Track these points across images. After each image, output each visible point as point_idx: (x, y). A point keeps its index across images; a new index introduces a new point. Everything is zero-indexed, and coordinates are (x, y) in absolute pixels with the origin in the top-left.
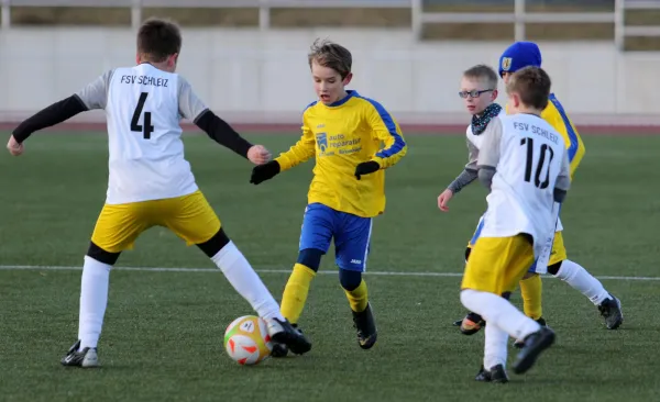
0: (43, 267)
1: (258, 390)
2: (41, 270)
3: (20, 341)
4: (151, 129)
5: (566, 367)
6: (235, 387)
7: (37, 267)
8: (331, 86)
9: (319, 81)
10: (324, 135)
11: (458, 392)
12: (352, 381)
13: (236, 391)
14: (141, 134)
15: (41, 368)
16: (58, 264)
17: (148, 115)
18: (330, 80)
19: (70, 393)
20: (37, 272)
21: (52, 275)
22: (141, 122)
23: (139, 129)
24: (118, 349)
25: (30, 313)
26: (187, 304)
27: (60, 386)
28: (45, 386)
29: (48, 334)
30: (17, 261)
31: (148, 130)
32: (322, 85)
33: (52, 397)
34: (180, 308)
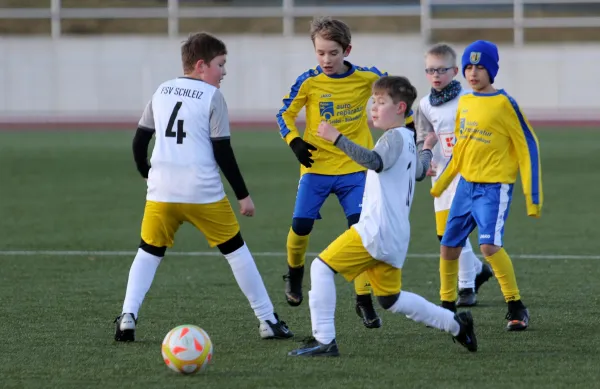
0: (91, 253)
1: (286, 362)
2: (89, 255)
3: (72, 319)
4: (184, 135)
5: (563, 339)
6: (264, 360)
7: (86, 253)
8: (334, 58)
9: (322, 54)
10: (331, 104)
11: (466, 362)
12: (370, 353)
13: (266, 363)
14: (175, 139)
15: (90, 344)
16: (104, 249)
17: (181, 123)
18: (333, 53)
19: (117, 366)
20: (86, 257)
21: (99, 259)
22: (175, 129)
23: (173, 135)
24: (160, 326)
25: (79, 294)
26: (221, 285)
27: (107, 360)
28: (94, 360)
29: (96, 313)
30: (68, 247)
31: (181, 136)
32: (326, 58)
33: (101, 370)
34: (215, 289)
